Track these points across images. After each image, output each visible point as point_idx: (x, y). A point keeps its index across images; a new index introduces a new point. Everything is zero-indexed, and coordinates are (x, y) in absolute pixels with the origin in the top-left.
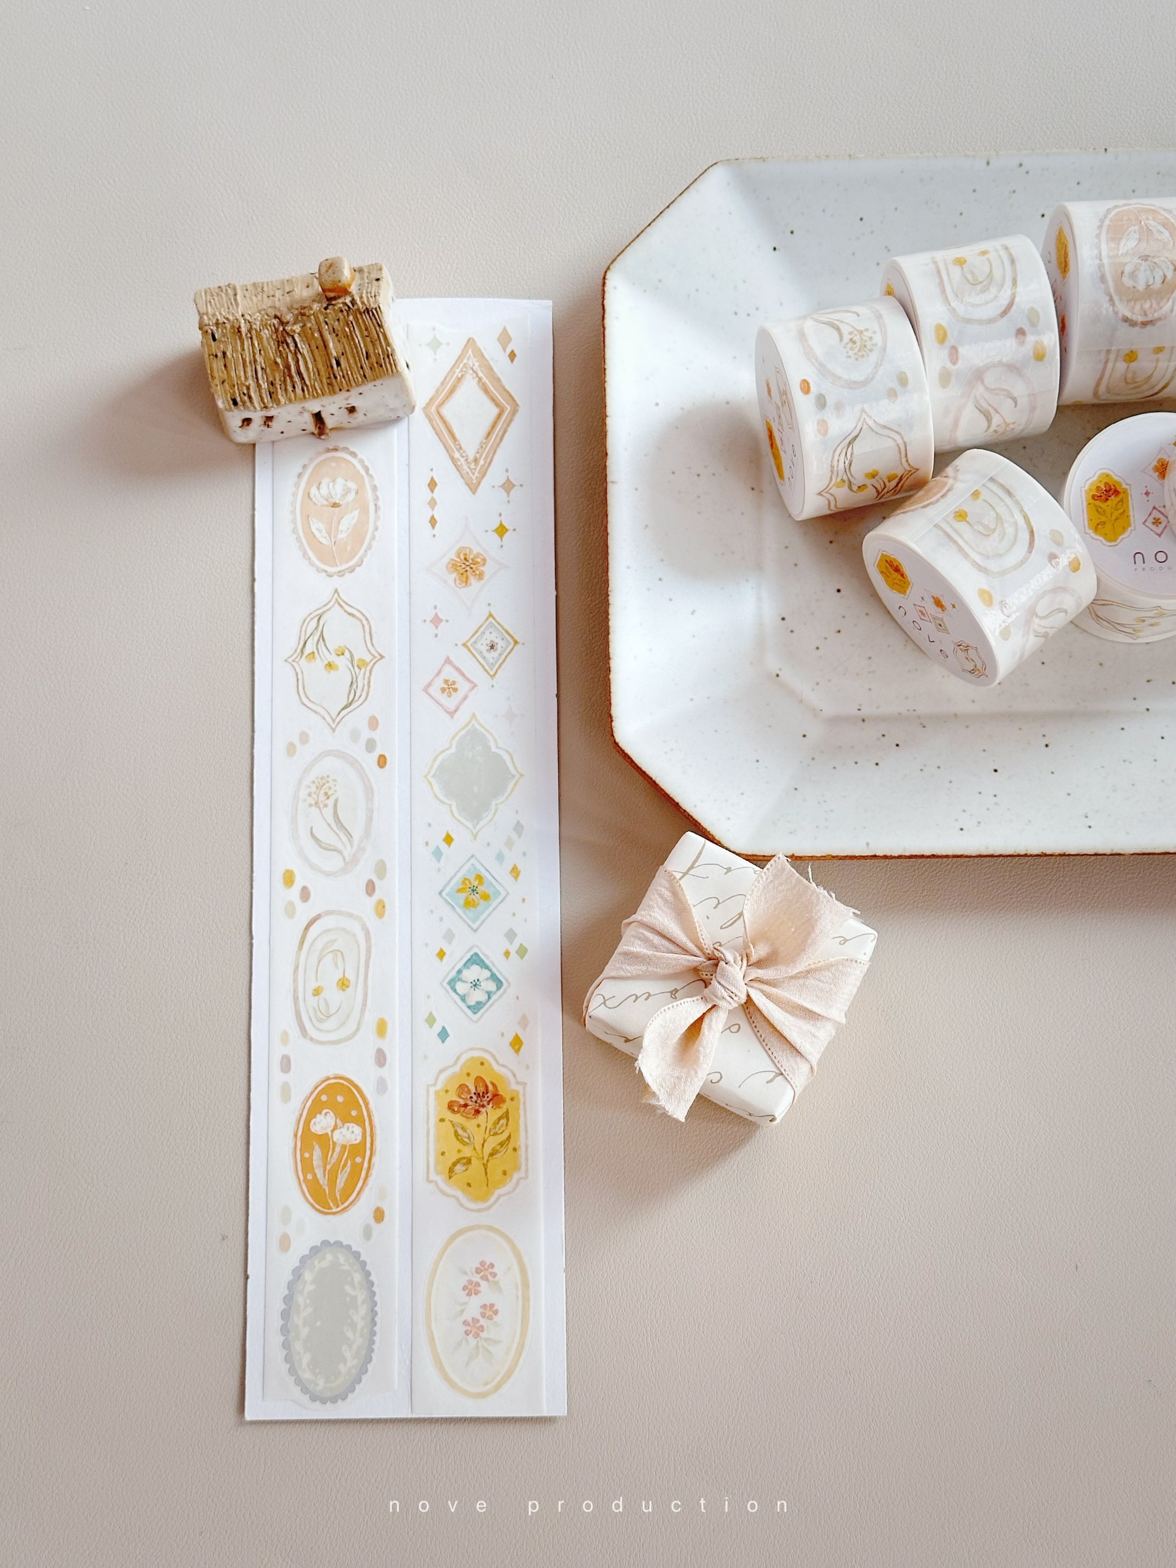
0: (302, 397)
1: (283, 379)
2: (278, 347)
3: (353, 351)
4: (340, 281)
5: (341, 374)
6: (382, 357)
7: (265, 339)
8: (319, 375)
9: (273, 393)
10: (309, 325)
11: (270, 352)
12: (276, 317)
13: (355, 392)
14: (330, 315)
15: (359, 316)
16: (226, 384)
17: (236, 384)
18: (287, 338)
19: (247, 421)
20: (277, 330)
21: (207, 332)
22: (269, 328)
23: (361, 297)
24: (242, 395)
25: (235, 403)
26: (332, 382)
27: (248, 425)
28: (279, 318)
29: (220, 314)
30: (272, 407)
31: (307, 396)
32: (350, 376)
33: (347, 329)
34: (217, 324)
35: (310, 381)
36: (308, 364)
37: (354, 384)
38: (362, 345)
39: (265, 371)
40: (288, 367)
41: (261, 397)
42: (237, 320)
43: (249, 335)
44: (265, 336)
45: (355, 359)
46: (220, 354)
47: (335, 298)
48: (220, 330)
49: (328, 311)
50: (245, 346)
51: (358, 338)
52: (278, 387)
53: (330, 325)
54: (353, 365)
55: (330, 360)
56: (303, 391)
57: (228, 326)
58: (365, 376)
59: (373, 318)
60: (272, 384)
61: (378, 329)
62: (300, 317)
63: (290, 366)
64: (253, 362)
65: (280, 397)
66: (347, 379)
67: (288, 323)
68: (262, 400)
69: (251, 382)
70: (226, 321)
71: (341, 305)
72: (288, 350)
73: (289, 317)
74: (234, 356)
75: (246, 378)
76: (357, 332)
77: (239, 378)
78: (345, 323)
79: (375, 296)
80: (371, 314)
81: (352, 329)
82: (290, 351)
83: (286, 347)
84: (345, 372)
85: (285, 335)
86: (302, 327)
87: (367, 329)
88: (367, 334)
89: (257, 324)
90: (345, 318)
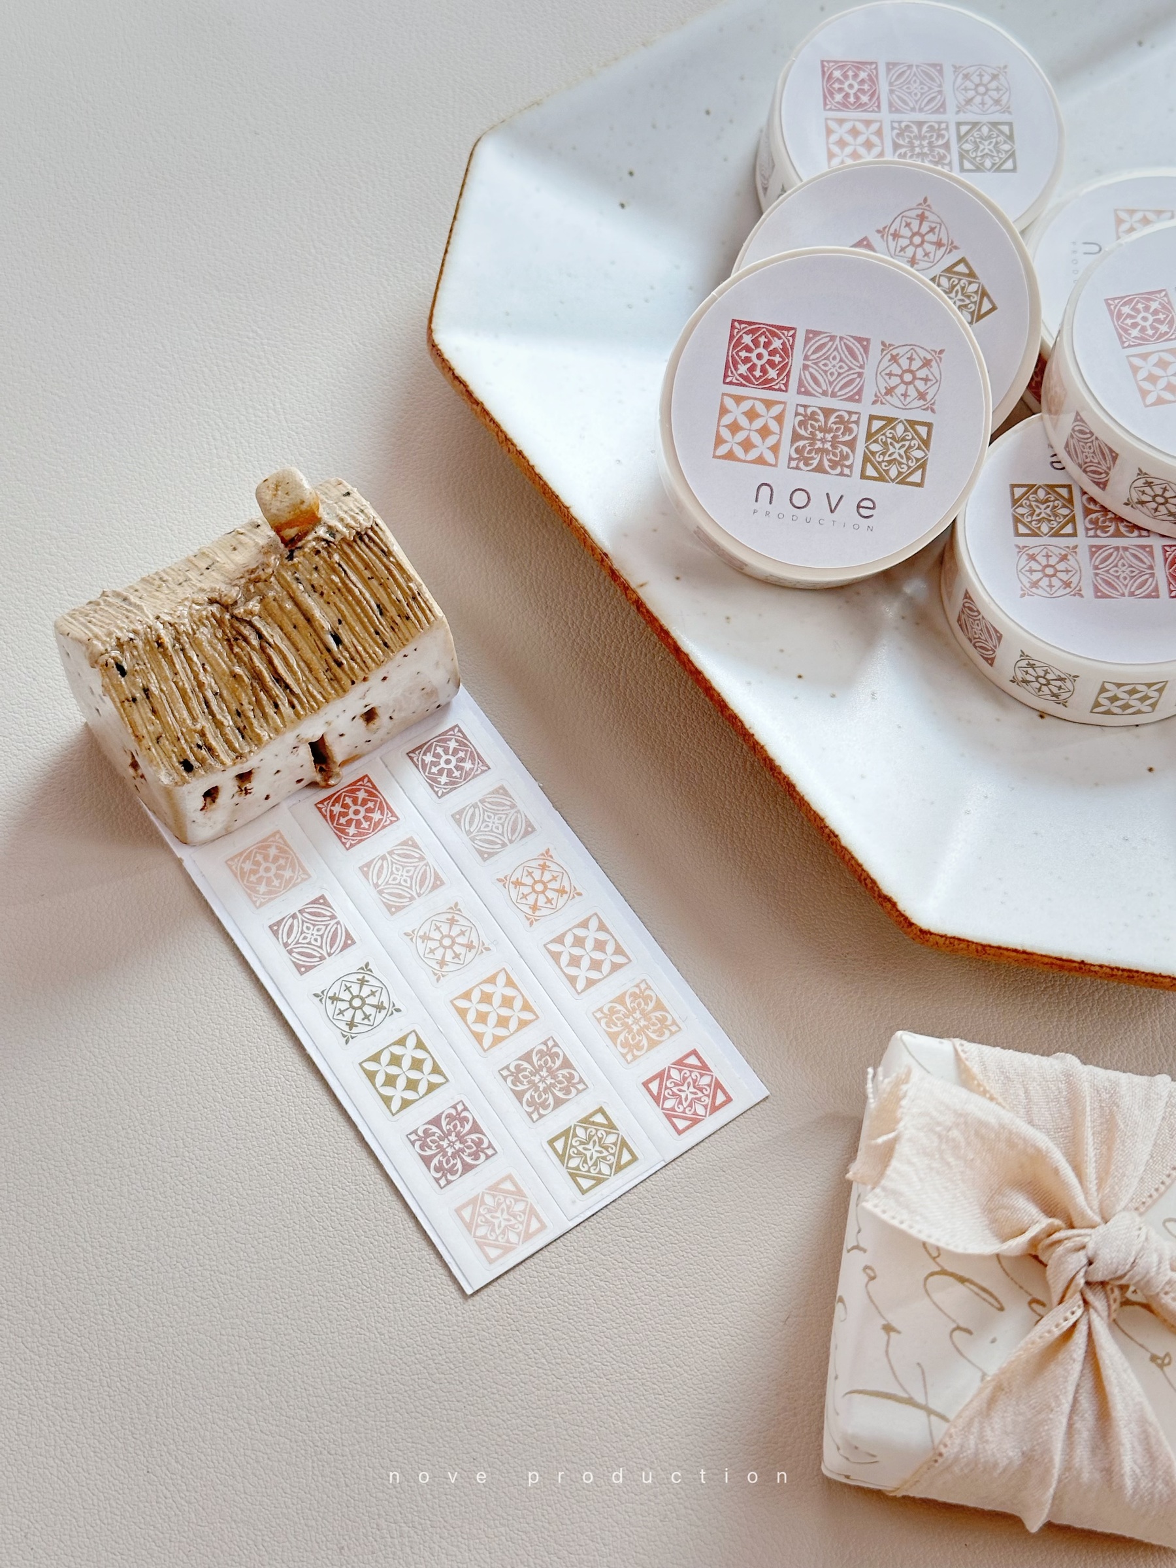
0: (292, 717)
1: (255, 700)
2: (232, 649)
3: (354, 611)
5: (348, 655)
6: (404, 603)
7: (205, 644)
8: (310, 667)
9: (245, 727)
10: (271, 594)
11: (221, 661)
12: (212, 601)
13: (378, 676)
14: (300, 566)
15: (348, 550)
16: (163, 741)
17: (180, 735)
18: (242, 628)
19: (211, 794)
21: (107, 666)
22: (206, 622)
23: (342, 520)
24: (195, 749)
25: (188, 767)
26: (335, 675)
27: (215, 799)
28: (217, 602)
29: (121, 629)
30: (249, 750)
31: (300, 712)
32: (363, 653)
33: (333, 577)
34: (120, 645)
35: (299, 684)
36: (288, 659)
37: (373, 665)
38: (367, 595)
39: (221, 696)
40: (257, 676)
41: (227, 741)
42: (150, 627)
43: (178, 646)
44: (204, 638)
45: (362, 623)
46: (139, 695)
47: (301, 536)
48: (127, 658)
49: (295, 560)
50: (178, 667)
52: (251, 714)
53: (305, 582)
54: (363, 633)
55: (321, 639)
57: (139, 643)
58: (385, 644)
59: (372, 545)
60: (239, 714)
61: (385, 560)
62: (251, 587)
63: (261, 672)
64: (197, 689)
65: (257, 729)
66: (359, 660)
67: (236, 602)
68: (232, 746)
69: (204, 723)
70: (133, 637)
71: (314, 543)
72: (249, 649)
73: (234, 593)
74: (163, 687)
75: (194, 719)
76: (353, 578)
77: (181, 723)
78: (328, 571)
80: (367, 540)
81: (343, 574)
82: (253, 648)
83: (244, 644)
84: (352, 650)
85: (237, 624)
86: (261, 601)
87: (367, 567)
88: (370, 575)
89: (186, 625)
90: (325, 561)
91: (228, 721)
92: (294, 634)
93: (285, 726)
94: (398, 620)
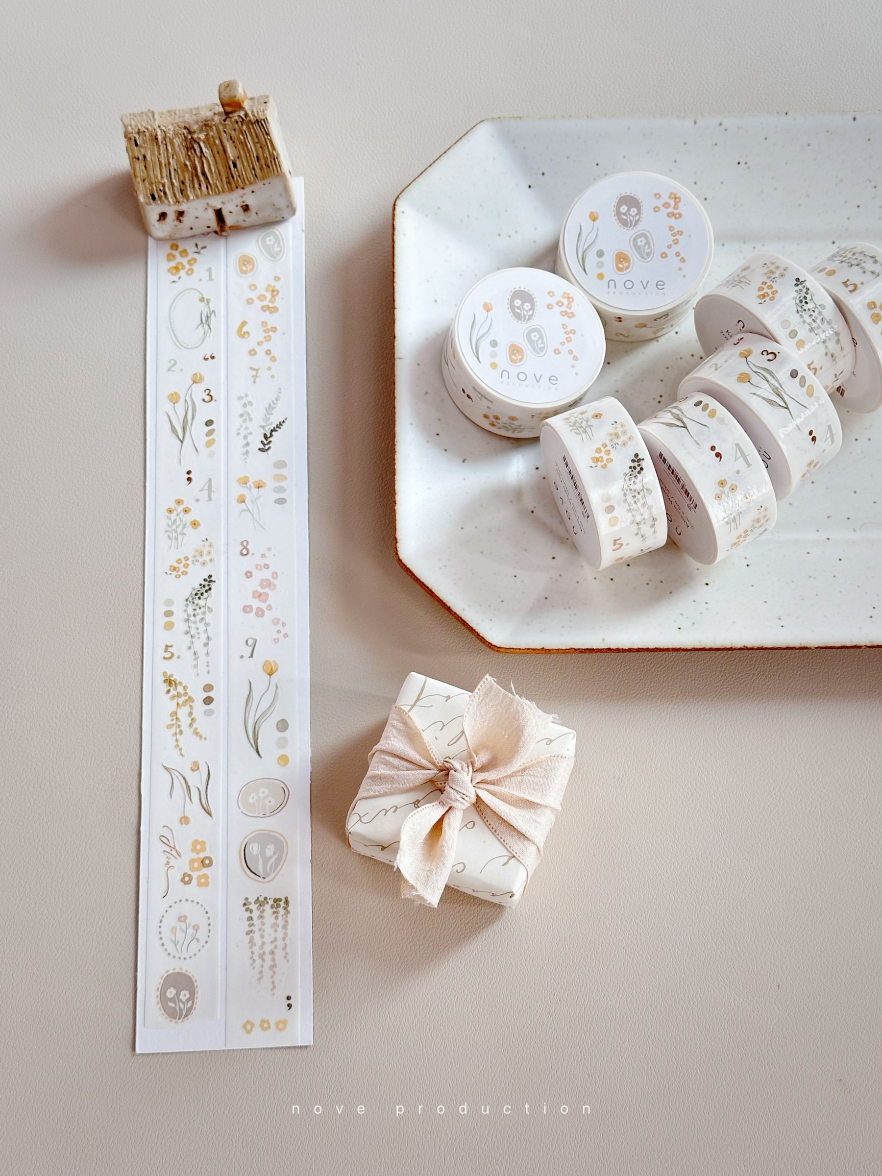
0: (207, 193)
1: (191, 179)
2: (187, 153)
3: (246, 155)
4: (235, 97)
5: (237, 174)
6: (269, 160)
7: (176, 145)
8: (220, 175)
9: (184, 190)
10: (211, 134)
11: (181, 155)
12: (185, 128)
13: (248, 190)
14: (228, 126)
15: (251, 126)
16: (146, 182)
17: (154, 182)
18: (194, 145)
19: (163, 216)
20: (186, 138)
21: (131, 139)
22: (179, 136)
23: (252, 112)
24: (159, 191)
25: (154, 198)
26: (229, 180)
27: (164, 219)
28: (188, 129)
29: (141, 125)
30: (183, 202)
31: (211, 192)
32: (245, 176)
33: (241, 137)
34: (139, 132)
35: (213, 180)
36: (211, 166)
37: (247, 183)
38: (254, 150)
39: (177, 172)
40: (195, 169)
41: (174, 193)
42: (155, 129)
43: (164, 142)
44: (176, 142)
45: (249, 162)
46: (141, 157)
47: (232, 112)
48: (141, 139)
49: (227, 122)
50: (162, 152)
51: (250, 145)
53: (228, 134)
54: (246, 166)
55: (228, 163)
56: (207, 188)
57: (147, 134)
58: (256, 175)
59: (262, 128)
60: (183, 182)
61: (266, 136)
62: (204, 128)
63: (197, 168)
64: (167, 164)
65: (189, 193)
66: (242, 178)
67: (194, 132)
68: (175, 196)
69: (166, 181)
70: (146, 131)
71: (237, 118)
72: (195, 155)
73: (195, 127)
74: (153, 159)
75: (162, 177)
76: (250, 140)
77: (156, 177)
78: (240, 132)
79: (263, 111)
80: (260, 125)
81: (245, 136)
82: (197, 155)
83: (193, 152)
84: (240, 172)
85: (193, 142)
86: (206, 136)
87: (257, 137)
88: (257, 141)
89: (170, 134)
90: (240, 128)
91: (176, 183)
92: (217, 155)
93: (202, 196)
94: (264, 166)
